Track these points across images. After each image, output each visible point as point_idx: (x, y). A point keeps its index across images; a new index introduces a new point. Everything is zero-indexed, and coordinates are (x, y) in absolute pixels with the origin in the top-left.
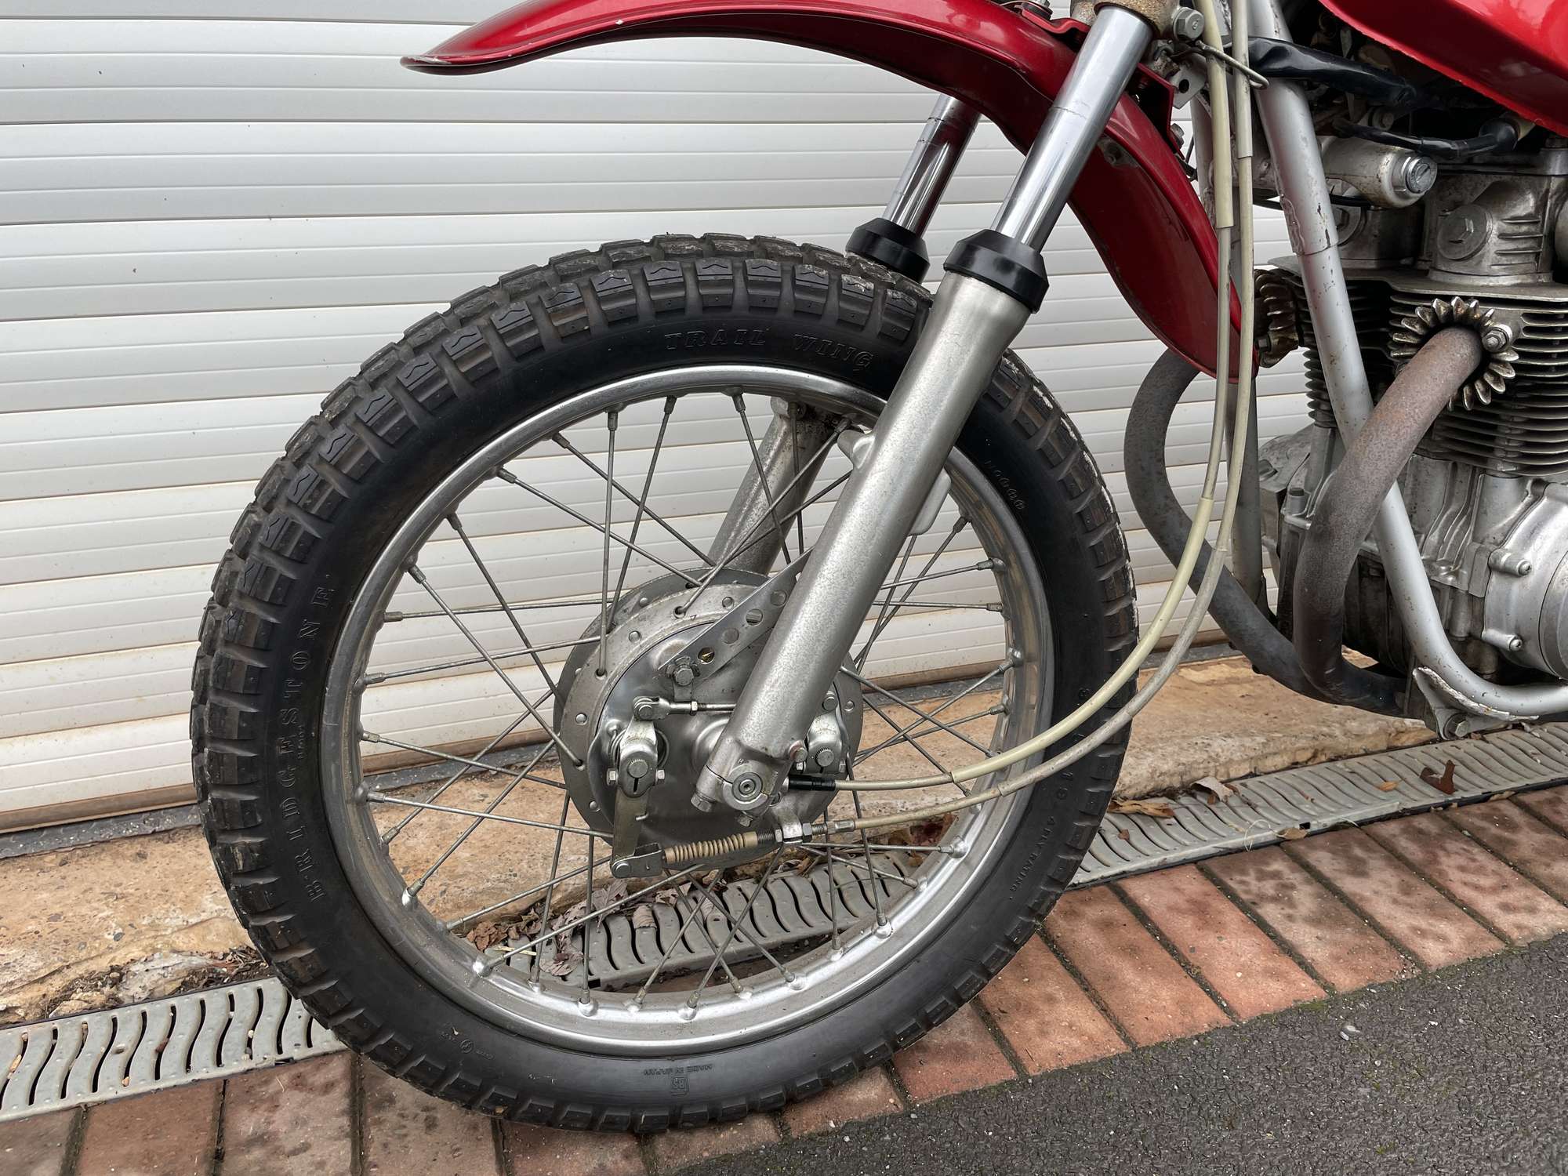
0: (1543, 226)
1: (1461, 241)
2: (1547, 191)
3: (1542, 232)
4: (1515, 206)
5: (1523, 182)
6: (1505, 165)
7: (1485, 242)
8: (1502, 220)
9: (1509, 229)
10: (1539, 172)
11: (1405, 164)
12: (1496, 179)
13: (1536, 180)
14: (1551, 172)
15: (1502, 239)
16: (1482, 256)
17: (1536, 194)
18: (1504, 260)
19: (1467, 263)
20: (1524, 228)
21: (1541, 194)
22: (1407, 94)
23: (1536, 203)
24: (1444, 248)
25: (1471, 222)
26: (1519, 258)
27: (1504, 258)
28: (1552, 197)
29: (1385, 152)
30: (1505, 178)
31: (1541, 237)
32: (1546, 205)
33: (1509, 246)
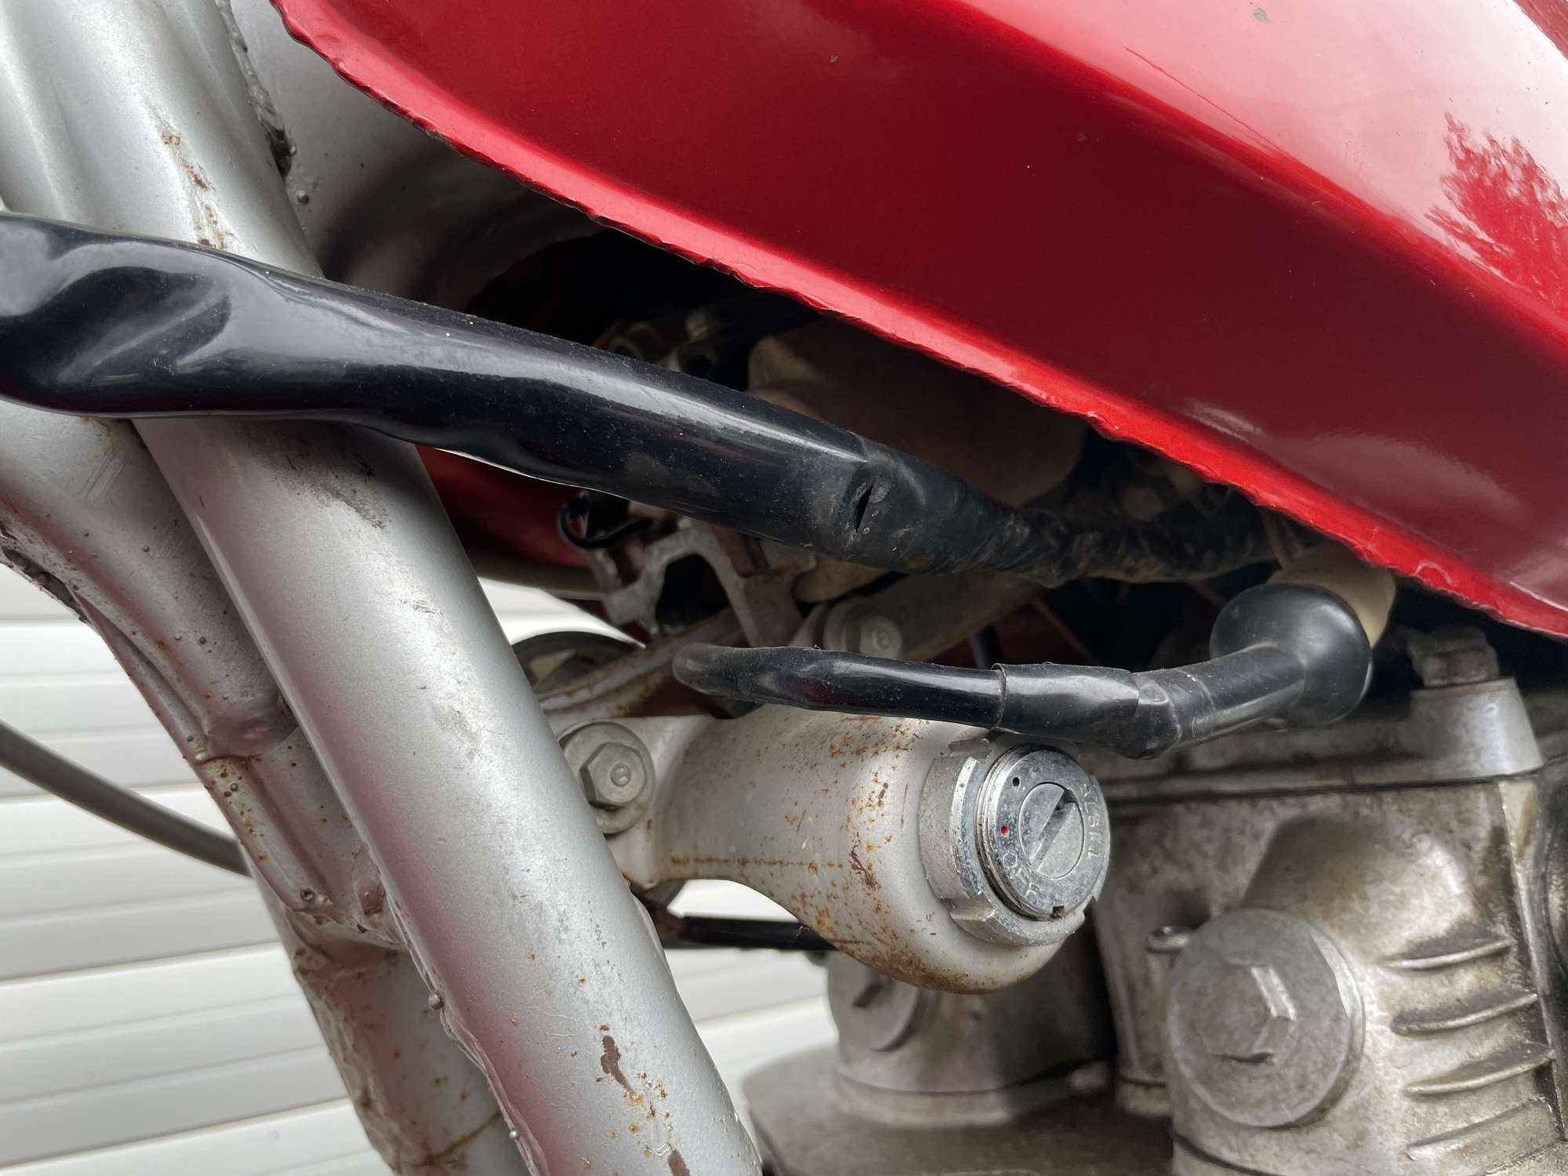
0: (1526, 962)
1: (1260, 1059)
2: (1499, 835)
3: (1528, 983)
4: (1403, 901)
5: (1393, 814)
6: (1304, 762)
7: (1354, 1054)
8: (1384, 961)
9: (1425, 994)
10: (1441, 770)
11: (959, 794)
12: (1289, 811)
13: (1445, 803)
14: (1482, 768)
15: (1411, 1033)
16: (1362, 1110)
17: (1461, 849)
18: (1444, 1117)
19: (1311, 1139)
20: (1466, 982)
21: (1480, 847)
22: (880, 493)
23: (1470, 880)
24: (1207, 1080)
25: (1275, 980)
26: (1488, 1097)
27: (1442, 1109)
28: (1521, 855)
29: (862, 749)
30: (1318, 805)
31: (1534, 1006)
32: (1508, 887)
33: (1442, 1058)
